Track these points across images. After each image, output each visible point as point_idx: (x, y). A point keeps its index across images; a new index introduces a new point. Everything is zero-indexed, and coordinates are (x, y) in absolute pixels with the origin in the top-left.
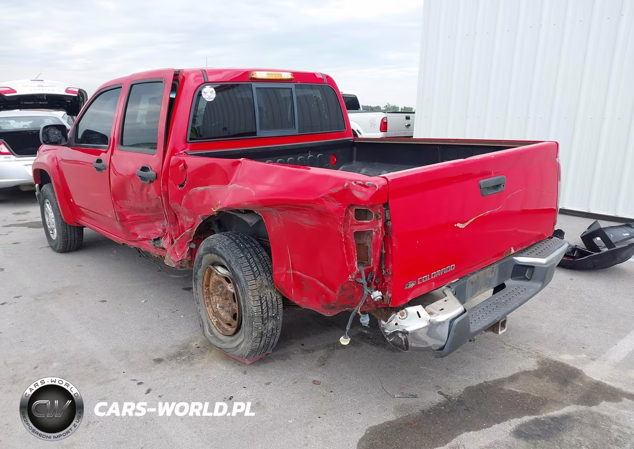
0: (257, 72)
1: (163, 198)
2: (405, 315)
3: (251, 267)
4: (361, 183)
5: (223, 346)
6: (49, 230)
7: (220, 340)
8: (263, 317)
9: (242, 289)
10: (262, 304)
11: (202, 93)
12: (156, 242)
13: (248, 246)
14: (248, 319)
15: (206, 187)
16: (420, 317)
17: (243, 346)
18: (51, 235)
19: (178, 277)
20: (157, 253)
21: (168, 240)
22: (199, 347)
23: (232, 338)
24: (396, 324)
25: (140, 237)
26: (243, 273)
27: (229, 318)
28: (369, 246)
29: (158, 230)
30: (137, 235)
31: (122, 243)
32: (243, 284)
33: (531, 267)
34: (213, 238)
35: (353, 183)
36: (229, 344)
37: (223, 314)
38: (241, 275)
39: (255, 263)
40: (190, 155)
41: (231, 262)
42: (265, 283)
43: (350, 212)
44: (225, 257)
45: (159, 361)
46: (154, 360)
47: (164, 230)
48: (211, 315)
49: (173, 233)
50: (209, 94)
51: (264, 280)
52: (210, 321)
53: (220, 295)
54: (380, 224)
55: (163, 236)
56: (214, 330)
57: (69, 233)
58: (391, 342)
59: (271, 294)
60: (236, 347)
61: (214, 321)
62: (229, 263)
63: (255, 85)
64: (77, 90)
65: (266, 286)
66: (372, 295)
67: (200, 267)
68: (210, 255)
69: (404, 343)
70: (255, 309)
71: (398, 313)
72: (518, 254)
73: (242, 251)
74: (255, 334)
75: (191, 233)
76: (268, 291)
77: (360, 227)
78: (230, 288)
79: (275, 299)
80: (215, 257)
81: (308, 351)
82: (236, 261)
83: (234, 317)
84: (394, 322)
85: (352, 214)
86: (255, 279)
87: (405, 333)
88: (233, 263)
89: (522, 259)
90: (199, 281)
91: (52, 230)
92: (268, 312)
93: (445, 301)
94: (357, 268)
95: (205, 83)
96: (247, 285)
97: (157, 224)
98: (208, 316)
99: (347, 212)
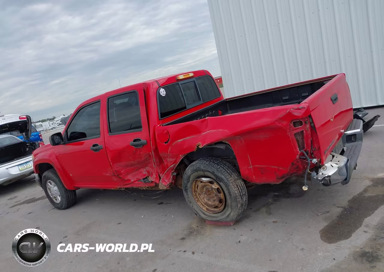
0: (179, 76)
1: (153, 153)
2: (325, 169)
3: (227, 171)
4: (296, 108)
5: (218, 219)
6: (52, 199)
7: (214, 217)
8: (241, 195)
9: (226, 183)
10: (238, 188)
11: (160, 93)
12: (145, 180)
13: (218, 162)
14: (233, 198)
15: (184, 139)
16: (333, 167)
17: (232, 214)
18: (55, 201)
19: (157, 197)
20: (147, 186)
21: (154, 176)
22: (198, 226)
23: (221, 213)
24: (322, 174)
25: (132, 181)
26: (224, 175)
27: (217, 203)
28: (299, 140)
29: (144, 173)
30: (130, 180)
31: (118, 188)
32: (226, 181)
33: (354, 135)
34: (196, 164)
35: (292, 109)
36: (221, 217)
37: (210, 203)
38: (223, 177)
39: (227, 169)
40: (164, 126)
41: (214, 172)
42: (236, 178)
43: (291, 125)
44: (209, 170)
45: (183, 239)
46: (180, 239)
47: (148, 172)
48: (201, 206)
49: (159, 171)
50: (163, 92)
51: (235, 176)
52: (201, 210)
53: (205, 193)
54: (308, 126)
55: (149, 175)
56: (207, 213)
57: (69, 196)
58: (322, 184)
59: (240, 182)
60: (227, 217)
61: (205, 209)
62: (213, 173)
63: (180, 83)
64: (25, 117)
65: (237, 179)
66: (312, 162)
67: (188, 182)
68: (196, 173)
69: (329, 182)
70: (236, 192)
71: (321, 168)
72: (347, 130)
73: (218, 164)
74: (239, 205)
75: (174, 167)
76: (239, 181)
77: (296, 130)
78: (215, 186)
79: (242, 184)
80: (201, 173)
81: (256, 211)
82: (218, 171)
83: (221, 201)
84: (321, 174)
85: (292, 125)
86: (231, 177)
87: (329, 176)
88: (216, 172)
89: (349, 132)
90: (189, 190)
91: (55, 197)
92: (242, 192)
93: (337, 157)
94: (299, 151)
95: (159, 87)
96: (228, 180)
97: (142, 170)
98: (199, 207)
99: (290, 125)
